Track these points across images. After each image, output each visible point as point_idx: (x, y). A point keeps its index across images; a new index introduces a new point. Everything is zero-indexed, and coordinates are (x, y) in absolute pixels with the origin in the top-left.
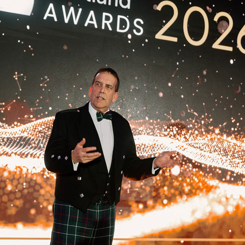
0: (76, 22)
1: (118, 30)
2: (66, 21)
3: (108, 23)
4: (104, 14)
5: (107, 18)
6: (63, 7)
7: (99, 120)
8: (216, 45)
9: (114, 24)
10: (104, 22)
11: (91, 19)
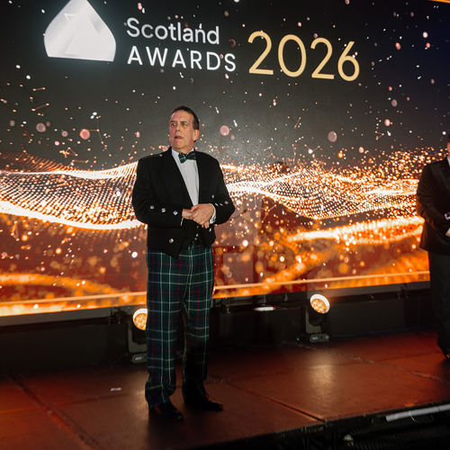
0: (162, 64)
1: (209, 68)
2: (152, 63)
3: (197, 61)
4: (192, 52)
5: (196, 56)
6: (147, 48)
8: (316, 75)
9: (203, 62)
10: (192, 60)
11: (178, 59)
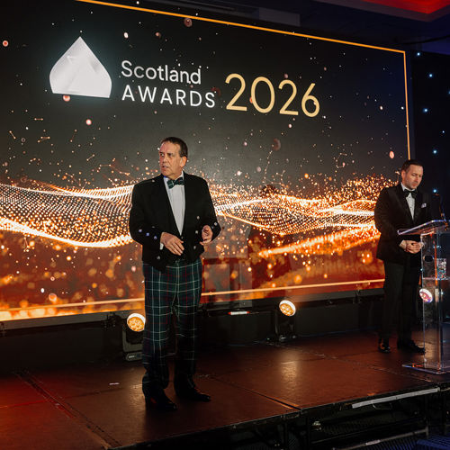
0: (152, 101)
1: (192, 104)
2: (143, 100)
3: (182, 98)
4: (178, 91)
5: (181, 94)
6: (139, 87)
7: (170, 187)
8: (283, 111)
9: (187, 100)
10: (178, 98)
11: (166, 97)
